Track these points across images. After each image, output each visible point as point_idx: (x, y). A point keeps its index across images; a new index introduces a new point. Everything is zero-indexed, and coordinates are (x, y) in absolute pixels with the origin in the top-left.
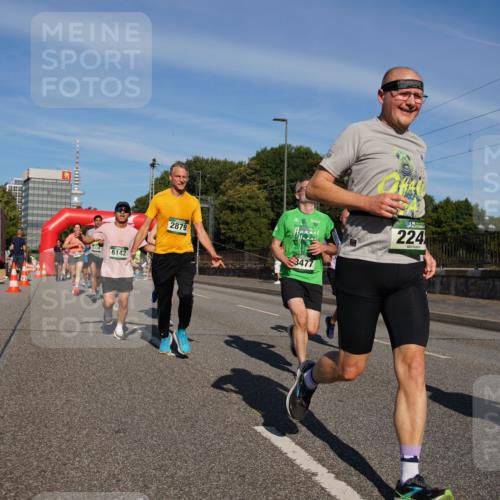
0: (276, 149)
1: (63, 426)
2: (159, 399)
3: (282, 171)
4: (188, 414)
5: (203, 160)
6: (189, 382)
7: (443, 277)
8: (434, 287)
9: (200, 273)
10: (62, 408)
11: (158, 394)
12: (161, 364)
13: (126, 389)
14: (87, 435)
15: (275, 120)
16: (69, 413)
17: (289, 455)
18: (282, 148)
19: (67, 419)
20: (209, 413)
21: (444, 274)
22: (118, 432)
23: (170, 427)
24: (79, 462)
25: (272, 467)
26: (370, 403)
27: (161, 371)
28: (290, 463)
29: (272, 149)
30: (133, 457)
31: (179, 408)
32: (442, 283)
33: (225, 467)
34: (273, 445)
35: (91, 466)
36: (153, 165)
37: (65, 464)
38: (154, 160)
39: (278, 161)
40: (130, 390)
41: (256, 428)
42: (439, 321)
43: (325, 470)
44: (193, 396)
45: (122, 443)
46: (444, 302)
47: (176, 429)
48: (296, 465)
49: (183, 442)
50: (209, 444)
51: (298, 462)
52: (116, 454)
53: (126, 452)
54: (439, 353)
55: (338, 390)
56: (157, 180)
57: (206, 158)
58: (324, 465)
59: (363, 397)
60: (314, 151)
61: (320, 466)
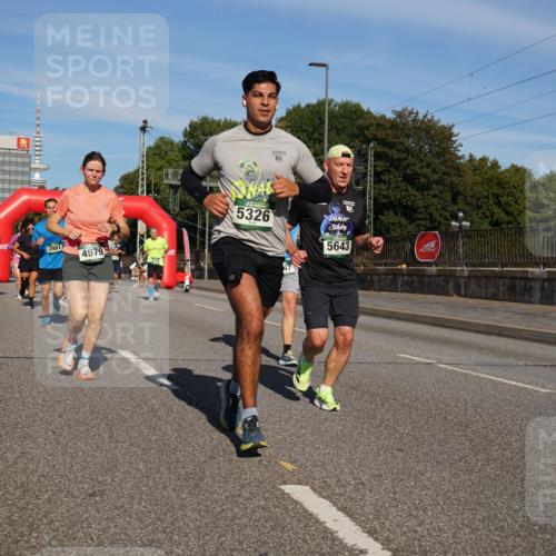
0: (313, 106)
1: (16, 488)
2: (152, 448)
3: (322, 135)
4: (190, 470)
5: (214, 121)
6: (191, 425)
7: (544, 280)
8: (531, 296)
9: (209, 278)
10: (15, 463)
11: (150, 441)
12: (154, 401)
13: (106, 436)
14: (49, 500)
15: (311, 65)
16: (25, 470)
17: (328, 525)
18: (321, 104)
19: (20, 479)
20: (219, 468)
21: (545, 276)
22: (93, 495)
23: (165, 487)
24: (37, 537)
25: (305, 541)
26: (441, 453)
27: (153, 410)
28: (330, 536)
29: (308, 106)
30: (113, 530)
31: (178, 461)
32: (542, 289)
33: (240, 543)
34: (306, 511)
35: (54, 543)
36: (143, 129)
37: (16, 543)
38: (145, 122)
39: (317, 123)
40: (111, 437)
41: (283, 487)
42: (536, 341)
43: (378, 546)
44: (197, 443)
45: (98, 510)
46: (544, 315)
47: (174, 489)
48: (338, 539)
49: (182, 507)
50: (218, 510)
51: (340, 535)
52: (89, 526)
53: (103, 523)
54: (537, 385)
55: (397, 435)
56: (150, 148)
57: (217, 118)
58: (376, 539)
59: (430, 445)
60: (365, 108)
61: (371, 540)
